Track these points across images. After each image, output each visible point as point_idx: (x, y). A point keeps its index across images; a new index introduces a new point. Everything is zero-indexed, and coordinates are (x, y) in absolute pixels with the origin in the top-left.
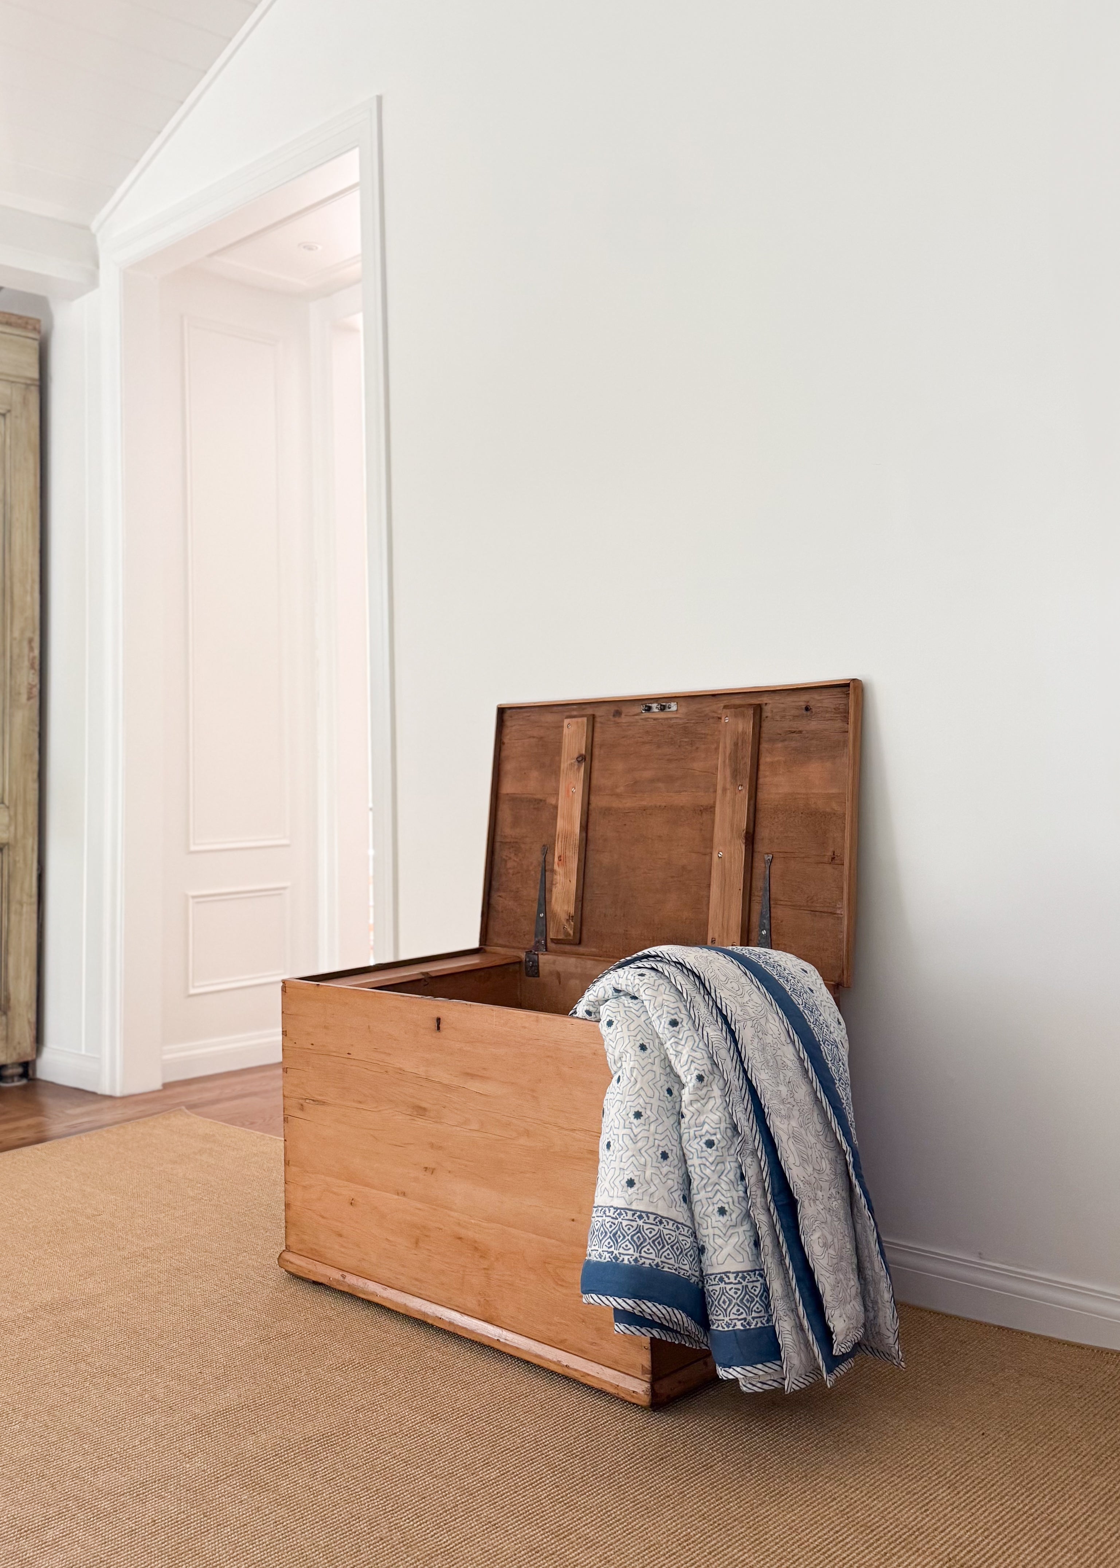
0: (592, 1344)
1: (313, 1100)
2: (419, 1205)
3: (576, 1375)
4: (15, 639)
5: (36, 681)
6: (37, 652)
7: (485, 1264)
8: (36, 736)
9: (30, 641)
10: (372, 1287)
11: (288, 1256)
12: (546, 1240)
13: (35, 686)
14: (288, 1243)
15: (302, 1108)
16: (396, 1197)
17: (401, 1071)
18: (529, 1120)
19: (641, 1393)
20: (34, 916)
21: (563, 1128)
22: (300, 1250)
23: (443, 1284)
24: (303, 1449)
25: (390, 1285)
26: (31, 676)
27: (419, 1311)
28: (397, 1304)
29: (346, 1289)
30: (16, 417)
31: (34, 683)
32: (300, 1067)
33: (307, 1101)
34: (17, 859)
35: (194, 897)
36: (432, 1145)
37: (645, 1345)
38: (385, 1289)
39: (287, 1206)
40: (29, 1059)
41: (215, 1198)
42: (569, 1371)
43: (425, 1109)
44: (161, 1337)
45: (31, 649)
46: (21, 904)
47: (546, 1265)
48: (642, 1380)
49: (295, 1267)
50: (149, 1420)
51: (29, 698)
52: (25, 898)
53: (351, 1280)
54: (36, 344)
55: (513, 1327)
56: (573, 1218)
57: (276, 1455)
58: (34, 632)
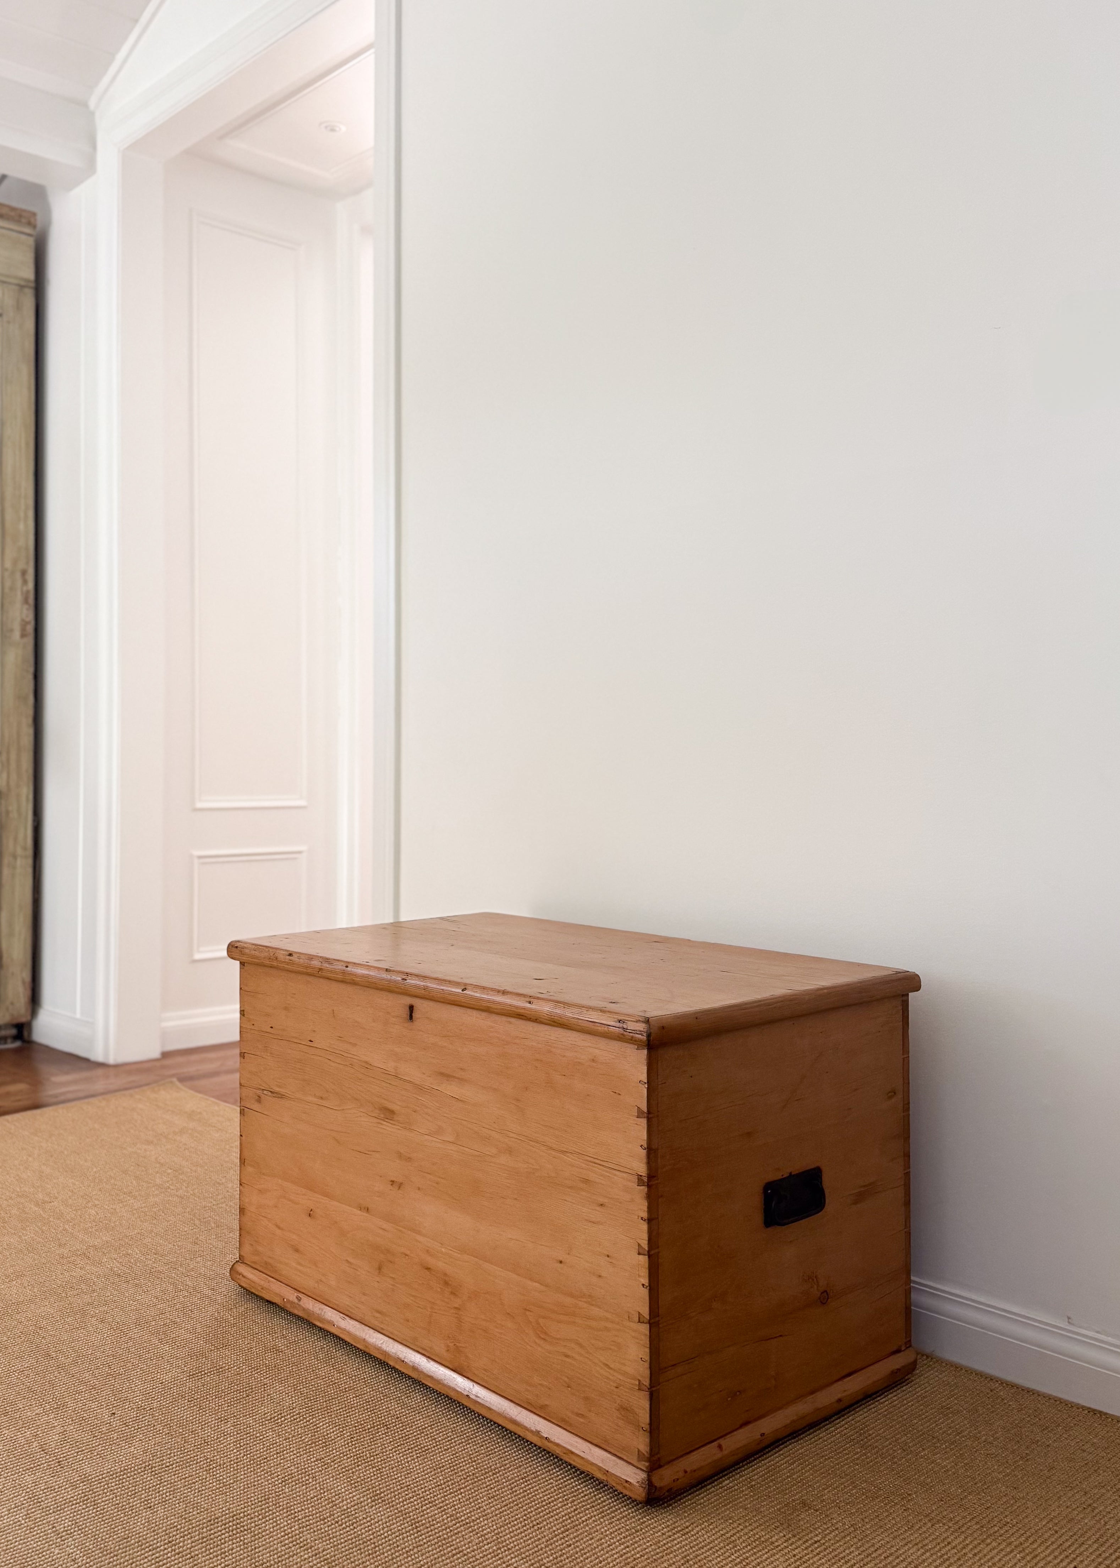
0: (578, 1415)
1: (271, 1092)
2: (386, 1225)
3: (558, 1451)
4: (7, 570)
5: (30, 617)
6: (31, 585)
7: (457, 1302)
8: (30, 677)
9: (24, 573)
10: (330, 1314)
11: (241, 1268)
12: (529, 1282)
13: (28, 623)
14: (242, 1254)
15: (259, 1100)
16: (359, 1212)
17: (367, 1066)
18: (512, 1135)
19: (635, 1483)
20: (30, 870)
21: (551, 1148)
22: (255, 1263)
23: (408, 1321)
24: (205, 1535)
25: (349, 1314)
26: (25, 611)
27: (379, 1349)
28: (355, 1337)
29: (300, 1314)
30: (9, 322)
31: (28, 619)
32: (258, 1053)
33: (265, 1092)
34: (10, 808)
35: (200, 857)
36: (400, 1156)
37: (643, 1426)
38: (344, 1319)
39: (242, 1211)
40: (23, 1020)
41: (184, 1187)
42: (549, 1445)
43: (392, 1112)
44: (75, 1363)
45: (25, 582)
46: (15, 857)
47: (528, 1313)
48: (638, 1468)
49: (248, 1282)
50: (29, 1479)
51: (23, 635)
52: (19, 851)
53: (309, 1304)
54: (31, 241)
55: (487, 1382)
56: (561, 1259)
57: (170, 1542)
58: (27, 563)
